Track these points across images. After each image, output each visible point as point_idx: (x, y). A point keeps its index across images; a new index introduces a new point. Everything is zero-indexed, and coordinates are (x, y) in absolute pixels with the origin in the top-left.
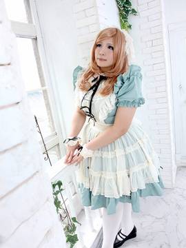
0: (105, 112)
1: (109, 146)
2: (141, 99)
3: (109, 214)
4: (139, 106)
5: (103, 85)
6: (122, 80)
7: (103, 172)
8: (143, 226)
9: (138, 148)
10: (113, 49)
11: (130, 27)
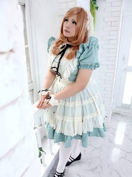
0: (69, 71)
1: (71, 98)
2: (97, 64)
3: (65, 147)
4: (94, 69)
5: (68, 51)
6: (83, 48)
7: (65, 117)
8: (86, 152)
9: (92, 102)
10: (76, 24)
11: (97, 8)
